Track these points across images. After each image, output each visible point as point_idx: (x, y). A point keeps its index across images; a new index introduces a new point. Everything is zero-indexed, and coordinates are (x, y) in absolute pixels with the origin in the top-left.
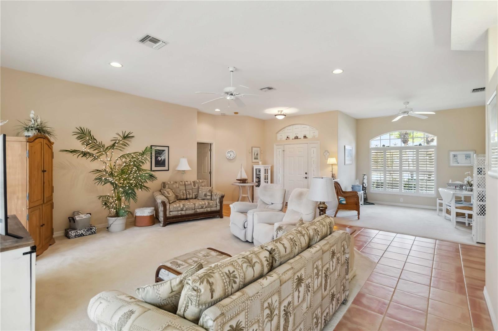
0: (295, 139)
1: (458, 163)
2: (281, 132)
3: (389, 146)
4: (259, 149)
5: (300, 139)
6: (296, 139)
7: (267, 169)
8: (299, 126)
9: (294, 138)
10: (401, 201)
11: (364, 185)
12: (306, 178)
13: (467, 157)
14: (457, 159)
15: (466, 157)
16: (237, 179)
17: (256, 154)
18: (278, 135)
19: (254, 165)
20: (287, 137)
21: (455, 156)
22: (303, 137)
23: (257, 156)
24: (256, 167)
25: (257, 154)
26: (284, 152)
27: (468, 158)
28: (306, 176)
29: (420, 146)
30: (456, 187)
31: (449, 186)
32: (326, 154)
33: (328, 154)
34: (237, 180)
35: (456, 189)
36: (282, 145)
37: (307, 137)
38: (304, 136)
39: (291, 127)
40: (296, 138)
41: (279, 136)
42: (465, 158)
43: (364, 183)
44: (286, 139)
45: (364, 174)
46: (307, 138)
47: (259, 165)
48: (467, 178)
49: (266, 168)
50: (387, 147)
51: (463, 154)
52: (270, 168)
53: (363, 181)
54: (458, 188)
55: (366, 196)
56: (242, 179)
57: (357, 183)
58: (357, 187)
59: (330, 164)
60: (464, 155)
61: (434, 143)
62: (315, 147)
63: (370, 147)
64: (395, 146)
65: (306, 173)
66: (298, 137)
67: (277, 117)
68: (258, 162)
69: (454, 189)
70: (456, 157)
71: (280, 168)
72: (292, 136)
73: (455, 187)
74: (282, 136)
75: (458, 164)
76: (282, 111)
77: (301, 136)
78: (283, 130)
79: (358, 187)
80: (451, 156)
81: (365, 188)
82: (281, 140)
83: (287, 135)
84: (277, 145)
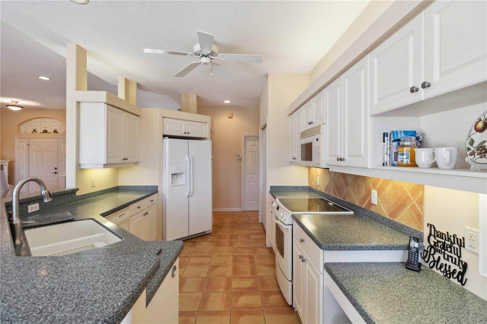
2: (25, 124)
5: (50, 133)
6: (45, 133)
8: (49, 120)
9: (42, 132)
12: (56, 173)
20: (34, 130)
22: (52, 132)
26: (29, 146)
28: (56, 171)
36: (26, 138)
37: (57, 131)
38: (54, 131)
39: (39, 120)
41: (23, 128)
44: (33, 132)
46: (58, 133)
52: (7, 163)
65: (56, 169)
66: (47, 131)
67: (10, 107)
71: (24, 164)
72: (40, 130)
74: (28, 128)
76: (17, 102)
77: (50, 130)
78: (28, 122)
82: (25, 132)
83: (34, 127)
84: (19, 138)
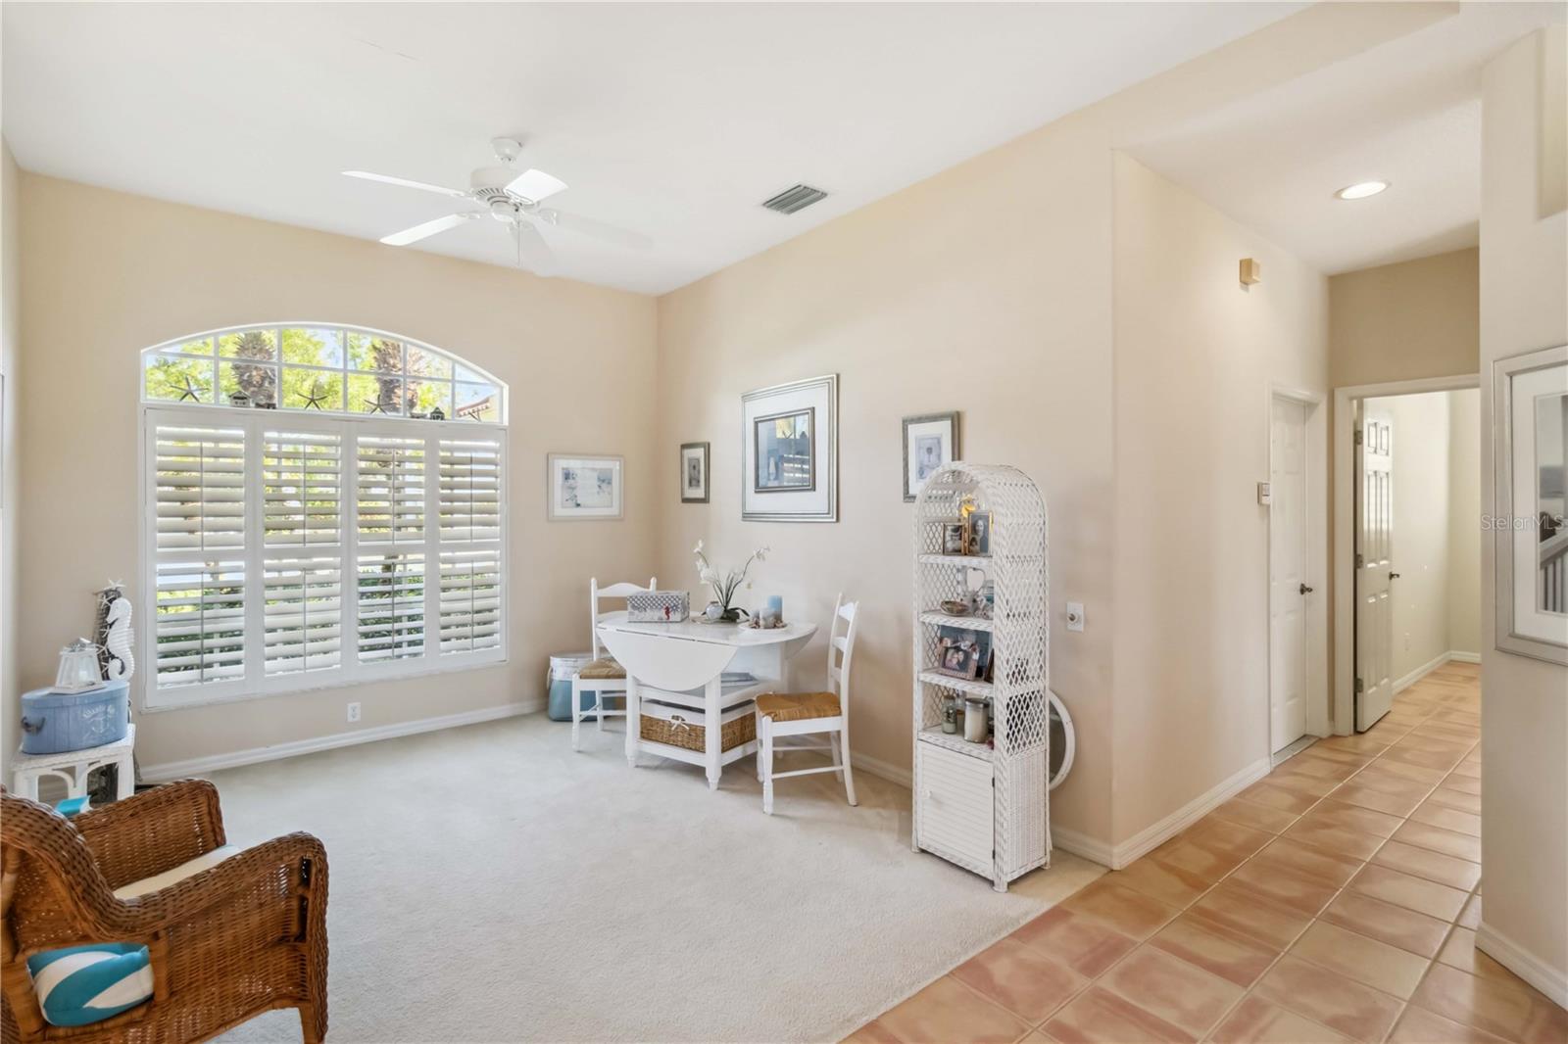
1: (578, 505)
10: (350, 719)
13: (603, 481)
14: (573, 488)
15: (599, 479)
21: (567, 476)
27: (604, 485)
29: (439, 421)
30: (667, 613)
35: (668, 621)
42: (596, 483)
45: (113, 586)
51: (594, 470)
54: (675, 616)
57: (86, 674)
58: (87, 714)
60: (595, 475)
61: (499, 414)
69: (660, 621)
70: (571, 481)
73: (664, 611)
75: (579, 509)
80: (558, 478)
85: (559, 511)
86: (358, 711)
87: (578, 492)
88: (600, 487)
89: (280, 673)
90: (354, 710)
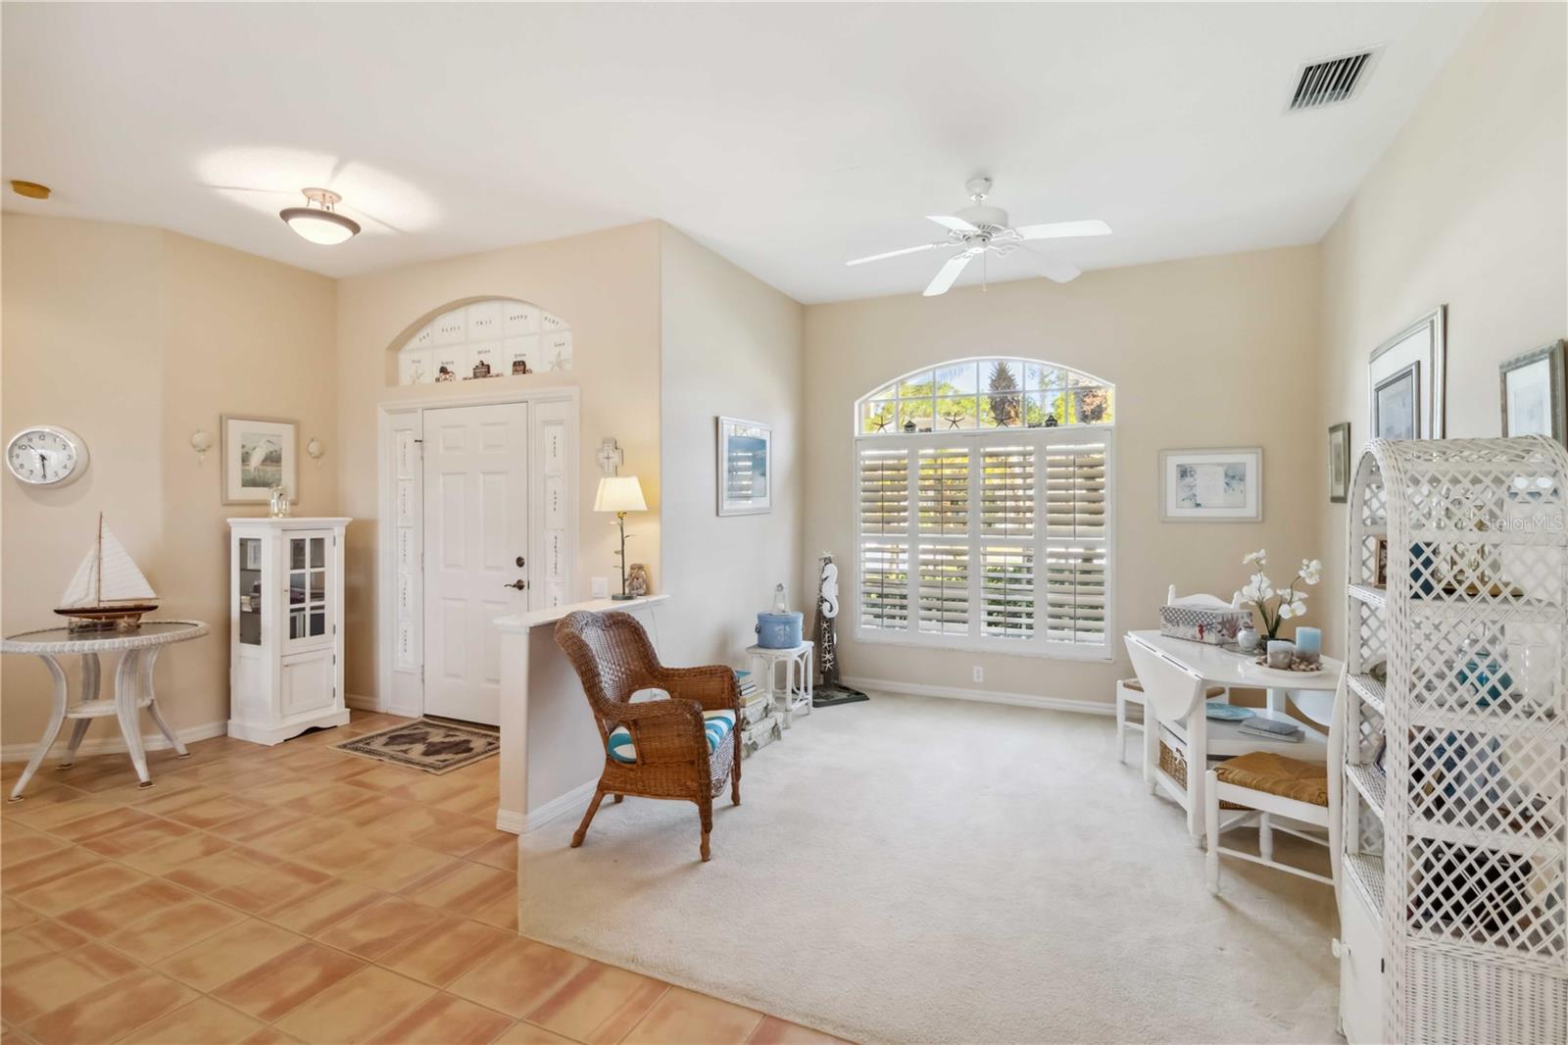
0: (475, 376)
1: (1198, 505)
2: (415, 343)
3: (929, 430)
4: (290, 428)
7: (318, 544)
8: (497, 310)
9: (472, 375)
10: (975, 679)
11: (826, 607)
12: (520, 586)
13: (1233, 477)
14: (1191, 487)
15: (1226, 475)
16: (64, 605)
17: (256, 459)
18: (405, 358)
19: (229, 520)
20: (443, 370)
21: (1184, 472)
23: (270, 469)
24: (240, 529)
25: (273, 459)
26: (422, 449)
27: (1234, 483)
28: (520, 574)
29: (1052, 428)
30: (1201, 632)
31: (1169, 625)
32: (608, 458)
33: (615, 457)
34: (58, 612)
35: (1201, 641)
36: (415, 411)
38: (515, 364)
40: (483, 370)
41: (406, 365)
42: (1221, 481)
43: (822, 600)
44: (438, 380)
45: (827, 555)
46: (531, 372)
47: (267, 515)
48: (1249, 582)
49: (307, 536)
50: (921, 431)
51: (1219, 465)
52: (339, 532)
53: (821, 591)
54: (1212, 637)
55: (835, 659)
56: (102, 605)
57: (782, 606)
58: (777, 629)
59: (611, 513)
60: (1221, 470)
62: (560, 423)
63: (856, 434)
64: (954, 427)
65: (520, 562)
66: (488, 367)
67: (297, 224)
68: (266, 504)
69: (1193, 640)
70: (1188, 480)
71: (410, 534)
72: (463, 368)
73: (1197, 629)
74: (419, 361)
75: (1198, 510)
77: (501, 365)
78: (423, 333)
79: (782, 627)
80: (1172, 474)
81: (830, 621)
82: (414, 382)
83: (443, 357)
84: (391, 412)
85: (1173, 510)
86: (981, 674)
87: (1198, 491)
88: (1227, 484)
89: (934, 632)
90: (978, 673)
